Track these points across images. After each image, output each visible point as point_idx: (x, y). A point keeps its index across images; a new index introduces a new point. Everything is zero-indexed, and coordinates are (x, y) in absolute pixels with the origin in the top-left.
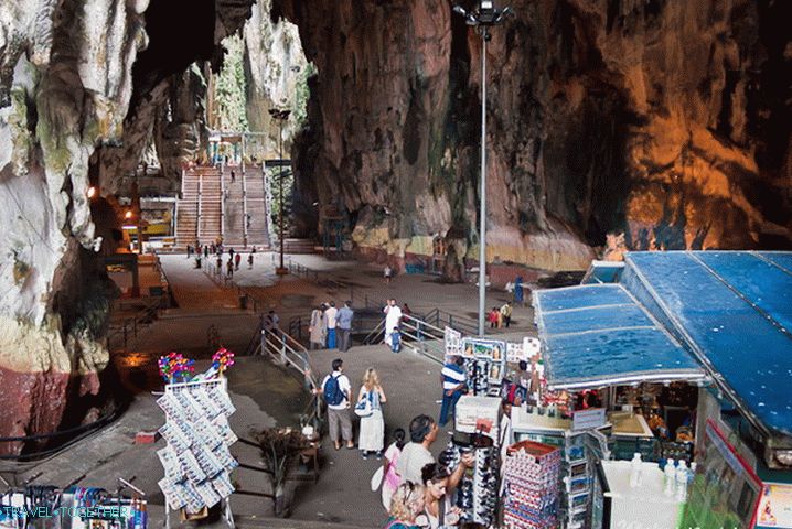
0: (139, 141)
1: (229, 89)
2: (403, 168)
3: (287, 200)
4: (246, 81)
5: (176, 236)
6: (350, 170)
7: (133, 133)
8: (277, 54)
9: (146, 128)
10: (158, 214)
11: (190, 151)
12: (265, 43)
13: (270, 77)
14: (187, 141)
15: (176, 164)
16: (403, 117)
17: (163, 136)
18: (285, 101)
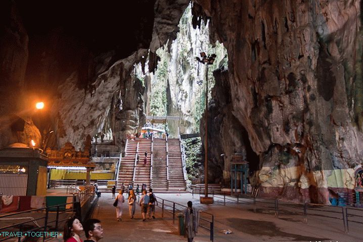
0: (99, 117)
1: (158, 105)
2: (319, 104)
3: (197, 157)
4: (167, 101)
5: (117, 180)
6: (262, 115)
7: (95, 110)
8: (186, 86)
9: (104, 108)
10: (107, 166)
11: (132, 127)
12: (179, 81)
13: (181, 99)
14: (130, 121)
15: (123, 135)
16: (314, 62)
17: (116, 118)
18: (189, 112)
